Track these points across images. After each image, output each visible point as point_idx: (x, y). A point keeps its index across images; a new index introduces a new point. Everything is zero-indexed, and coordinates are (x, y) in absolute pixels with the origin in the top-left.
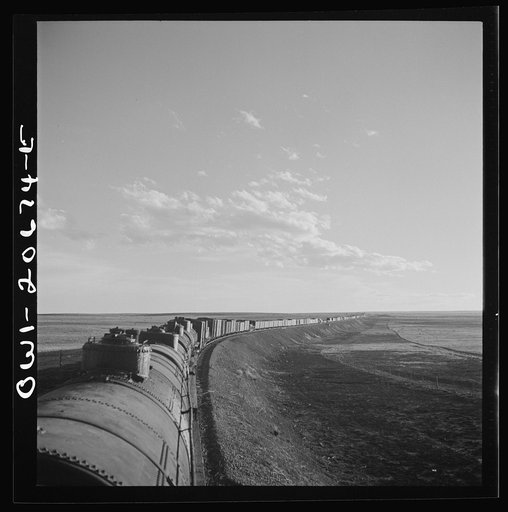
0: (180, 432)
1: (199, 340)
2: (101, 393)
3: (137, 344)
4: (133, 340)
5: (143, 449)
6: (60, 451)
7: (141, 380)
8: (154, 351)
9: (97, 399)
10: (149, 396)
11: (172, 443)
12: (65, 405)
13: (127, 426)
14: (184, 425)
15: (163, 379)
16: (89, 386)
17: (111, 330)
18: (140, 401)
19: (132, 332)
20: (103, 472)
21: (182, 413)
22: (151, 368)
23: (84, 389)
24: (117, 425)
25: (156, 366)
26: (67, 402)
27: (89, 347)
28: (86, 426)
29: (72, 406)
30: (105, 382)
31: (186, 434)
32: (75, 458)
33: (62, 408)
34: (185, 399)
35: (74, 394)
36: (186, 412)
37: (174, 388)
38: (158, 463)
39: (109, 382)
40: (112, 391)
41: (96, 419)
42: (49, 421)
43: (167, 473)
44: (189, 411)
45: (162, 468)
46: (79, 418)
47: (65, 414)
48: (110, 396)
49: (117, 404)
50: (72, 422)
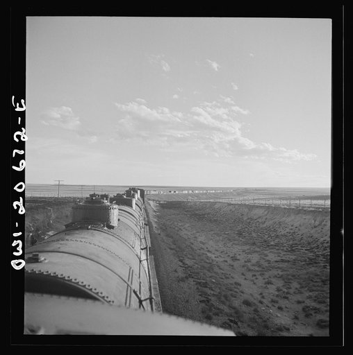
0: (140, 261)
2: (86, 236)
3: (109, 204)
4: (106, 201)
5: (116, 271)
6: (59, 274)
7: (112, 227)
8: (120, 210)
9: (83, 240)
10: (119, 238)
11: (136, 268)
12: (61, 244)
13: (104, 257)
14: (143, 257)
15: (128, 227)
16: (77, 232)
17: (90, 195)
18: (113, 241)
19: (106, 196)
20: (89, 286)
21: (142, 249)
22: (119, 220)
23: (74, 234)
24: (98, 257)
25: (121, 219)
26: (62, 242)
27: (76, 207)
28: (76, 257)
29: (66, 245)
30: (88, 229)
31: (145, 263)
32: (69, 277)
33: (59, 246)
34: (143, 240)
35: (67, 237)
36: (144, 249)
37: (135, 233)
38: (126, 280)
39: (91, 229)
40: (93, 235)
42: (50, 254)
43: (133, 287)
44: (146, 248)
45: (130, 283)
46: (71, 252)
47: (61, 250)
48: (91, 238)
49: (97, 243)
50: (66, 255)
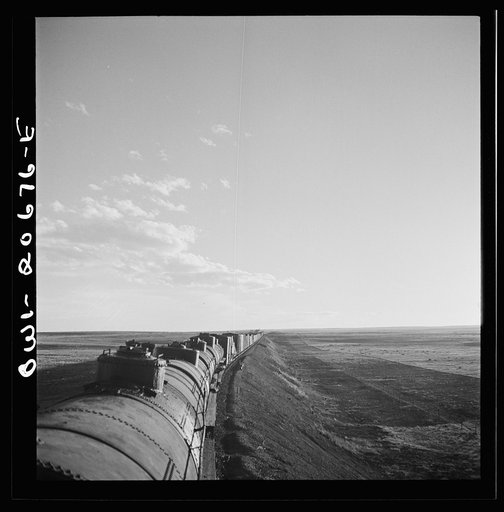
1: (225, 356)
2: (110, 406)
4: (149, 354)
7: (154, 395)
8: (170, 365)
9: (104, 412)
10: (160, 410)
12: (70, 417)
13: (132, 441)
14: (196, 443)
15: (179, 395)
16: (99, 398)
17: (127, 343)
18: (150, 416)
19: (150, 346)
21: (195, 430)
22: (166, 382)
23: (93, 401)
24: (120, 440)
25: (171, 381)
26: (73, 414)
27: (103, 359)
28: (87, 439)
29: (77, 418)
30: (116, 395)
31: (196, 453)
33: (66, 419)
34: (200, 416)
35: (81, 405)
36: (199, 430)
37: (189, 405)
39: (121, 395)
40: (122, 404)
41: (98, 432)
42: (50, 432)
44: (202, 429)
46: (83, 430)
47: (68, 426)
48: (119, 409)
49: (125, 418)
50: (72, 435)
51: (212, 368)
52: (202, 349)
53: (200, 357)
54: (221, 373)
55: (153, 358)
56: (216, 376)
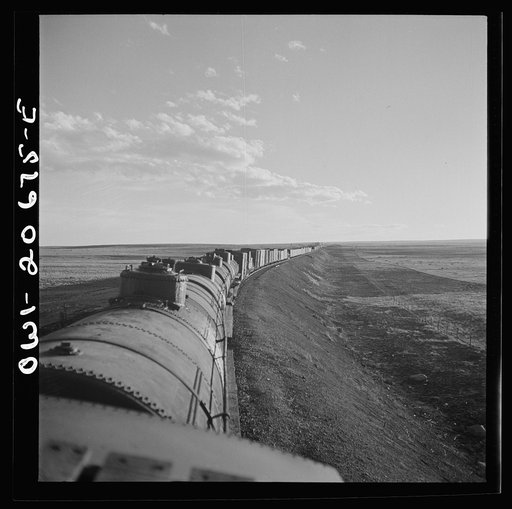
0: (214, 359)
1: (240, 271)
2: (138, 319)
4: (170, 270)
5: (177, 373)
6: (97, 372)
7: (177, 308)
8: (190, 281)
9: (133, 325)
10: (185, 323)
11: (207, 370)
12: (103, 329)
13: (162, 352)
14: (219, 353)
15: (199, 308)
16: (126, 312)
17: (148, 259)
18: (176, 328)
19: (169, 262)
20: (138, 393)
21: (217, 341)
22: (187, 297)
23: (120, 314)
24: (151, 350)
25: (192, 295)
26: (104, 326)
27: (127, 275)
28: (122, 349)
29: (109, 330)
30: (142, 308)
31: (220, 362)
32: (110, 379)
33: (99, 331)
34: (220, 328)
35: (111, 318)
36: (221, 341)
37: (209, 318)
38: (192, 387)
39: (146, 309)
40: (148, 318)
41: (127, 343)
42: (86, 343)
43: (200, 398)
44: (223, 340)
45: (196, 392)
46: (117, 342)
47: (102, 338)
48: (146, 322)
49: (153, 330)
50: (108, 346)
51: (228, 283)
52: (218, 264)
53: (217, 273)
54: (237, 288)
55: (174, 273)
56: (232, 291)
